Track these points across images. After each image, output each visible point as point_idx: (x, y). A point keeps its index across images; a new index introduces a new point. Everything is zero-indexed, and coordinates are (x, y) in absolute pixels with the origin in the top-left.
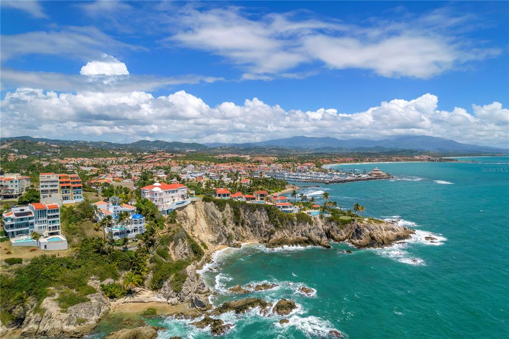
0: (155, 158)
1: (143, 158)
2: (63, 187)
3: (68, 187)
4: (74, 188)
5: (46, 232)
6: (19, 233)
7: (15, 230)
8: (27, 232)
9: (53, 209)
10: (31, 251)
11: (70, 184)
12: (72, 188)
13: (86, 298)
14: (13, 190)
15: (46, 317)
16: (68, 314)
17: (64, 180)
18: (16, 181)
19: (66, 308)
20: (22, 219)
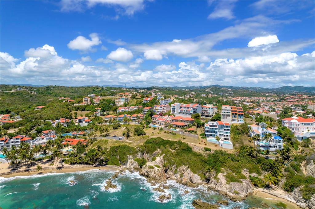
0: (295, 99)
1: (285, 98)
2: (233, 114)
3: (236, 114)
4: (239, 115)
5: (223, 138)
6: (211, 135)
7: (209, 134)
8: (214, 136)
9: (227, 125)
10: (215, 146)
11: (237, 112)
12: (238, 115)
13: (240, 181)
14: (209, 113)
15: (219, 183)
16: (230, 186)
17: (234, 110)
18: (211, 109)
19: (229, 182)
20: (212, 129)
